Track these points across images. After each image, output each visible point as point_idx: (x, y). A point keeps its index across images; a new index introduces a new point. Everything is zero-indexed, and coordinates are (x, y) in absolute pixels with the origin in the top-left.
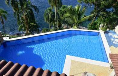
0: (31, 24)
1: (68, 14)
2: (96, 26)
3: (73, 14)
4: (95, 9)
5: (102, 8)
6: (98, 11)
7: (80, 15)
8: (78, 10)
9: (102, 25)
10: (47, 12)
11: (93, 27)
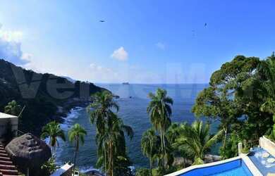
0: (118, 157)
1: (182, 139)
2: (232, 148)
3: (191, 137)
4: (222, 121)
5: (232, 118)
6: (228, 124)
7: (202, 136)
8: (198, 129)
9: (240, 144)
10: (146, 137)
11: (228, 152)
